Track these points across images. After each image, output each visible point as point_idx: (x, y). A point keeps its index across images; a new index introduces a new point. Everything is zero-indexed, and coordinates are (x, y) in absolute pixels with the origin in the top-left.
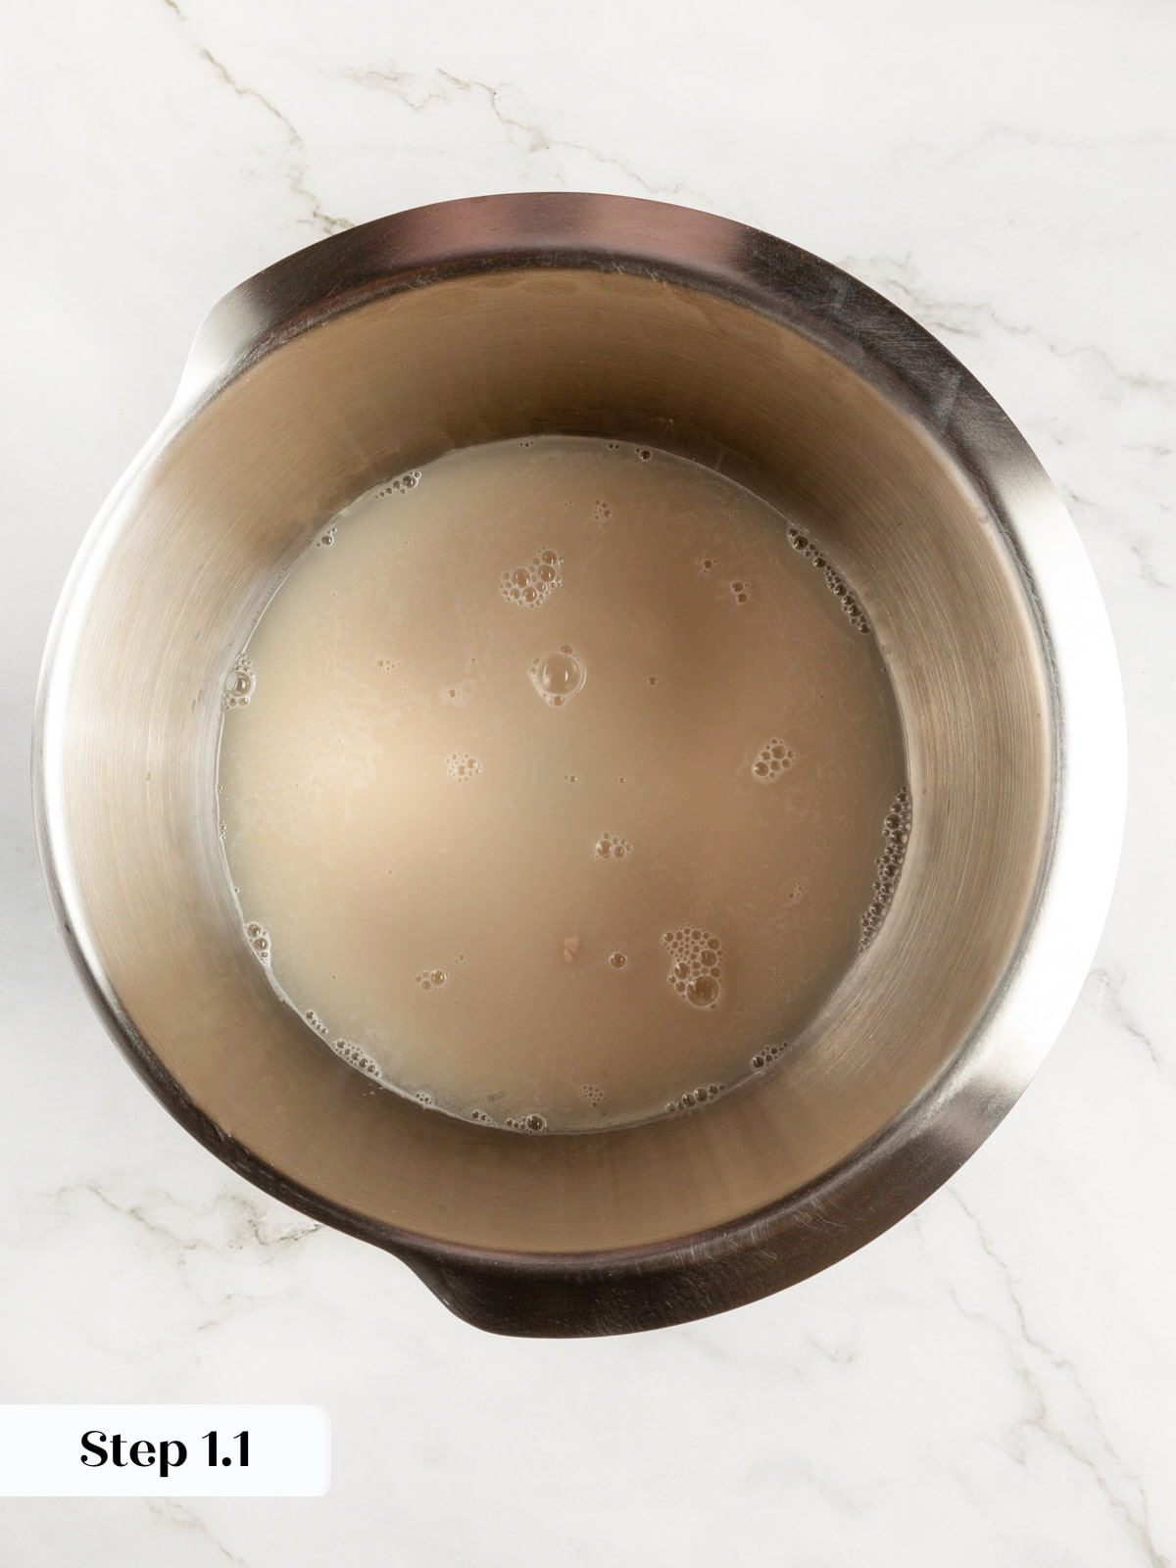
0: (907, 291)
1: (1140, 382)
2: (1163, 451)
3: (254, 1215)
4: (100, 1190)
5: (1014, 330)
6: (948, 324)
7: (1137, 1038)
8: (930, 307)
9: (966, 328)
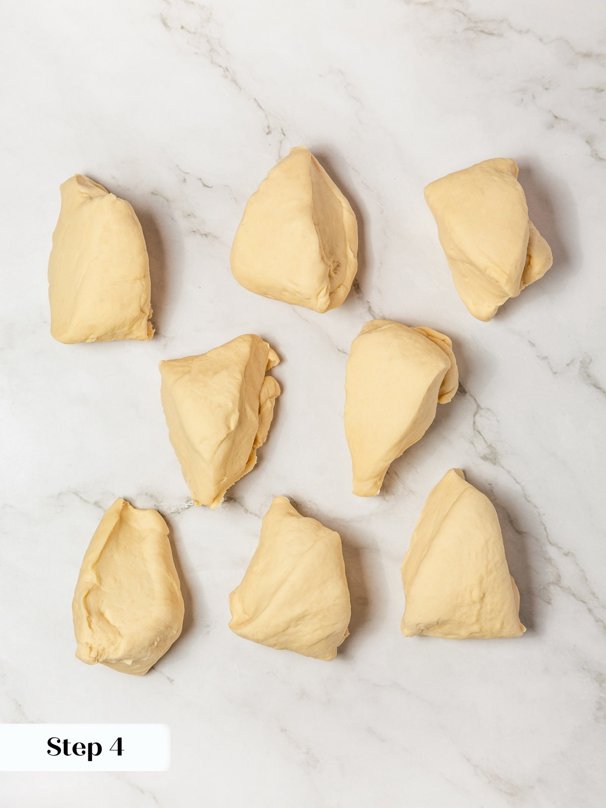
0: (465, 15)
1: (587, 55)
2: (600, 90)
3: (157, 502)
4: (78, 494)
5: (520, 32)
6: (486, 31)
7: (598, 390)
8: (477, 22)
9: (496, 32)
